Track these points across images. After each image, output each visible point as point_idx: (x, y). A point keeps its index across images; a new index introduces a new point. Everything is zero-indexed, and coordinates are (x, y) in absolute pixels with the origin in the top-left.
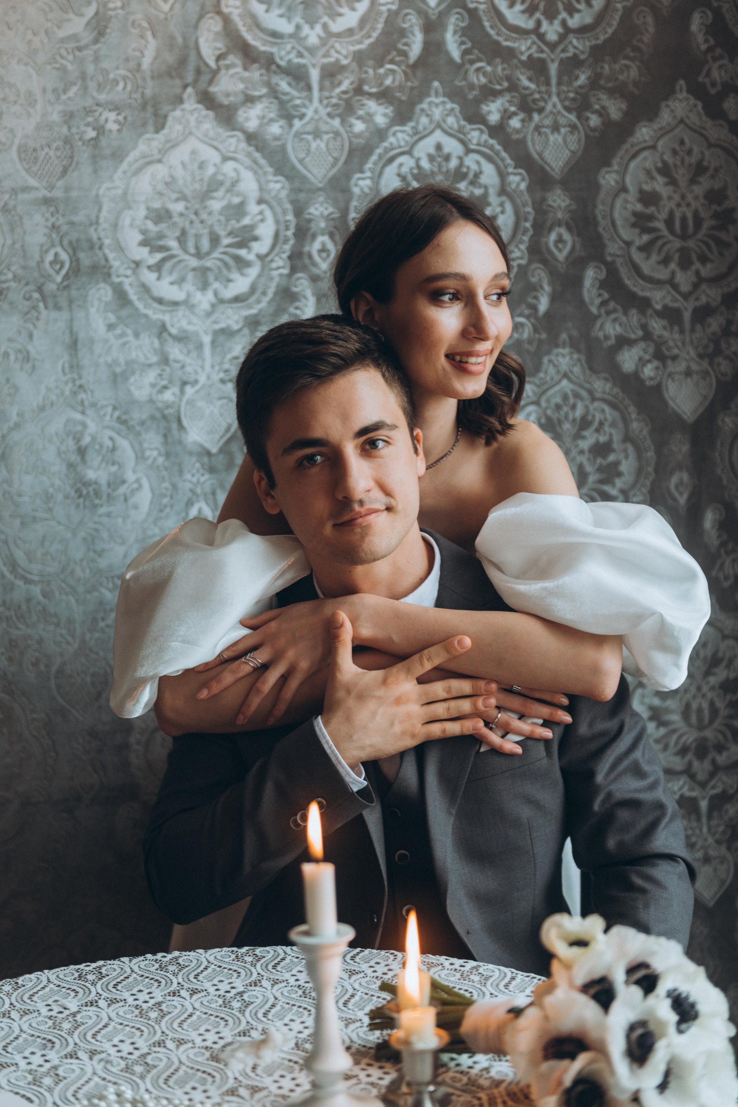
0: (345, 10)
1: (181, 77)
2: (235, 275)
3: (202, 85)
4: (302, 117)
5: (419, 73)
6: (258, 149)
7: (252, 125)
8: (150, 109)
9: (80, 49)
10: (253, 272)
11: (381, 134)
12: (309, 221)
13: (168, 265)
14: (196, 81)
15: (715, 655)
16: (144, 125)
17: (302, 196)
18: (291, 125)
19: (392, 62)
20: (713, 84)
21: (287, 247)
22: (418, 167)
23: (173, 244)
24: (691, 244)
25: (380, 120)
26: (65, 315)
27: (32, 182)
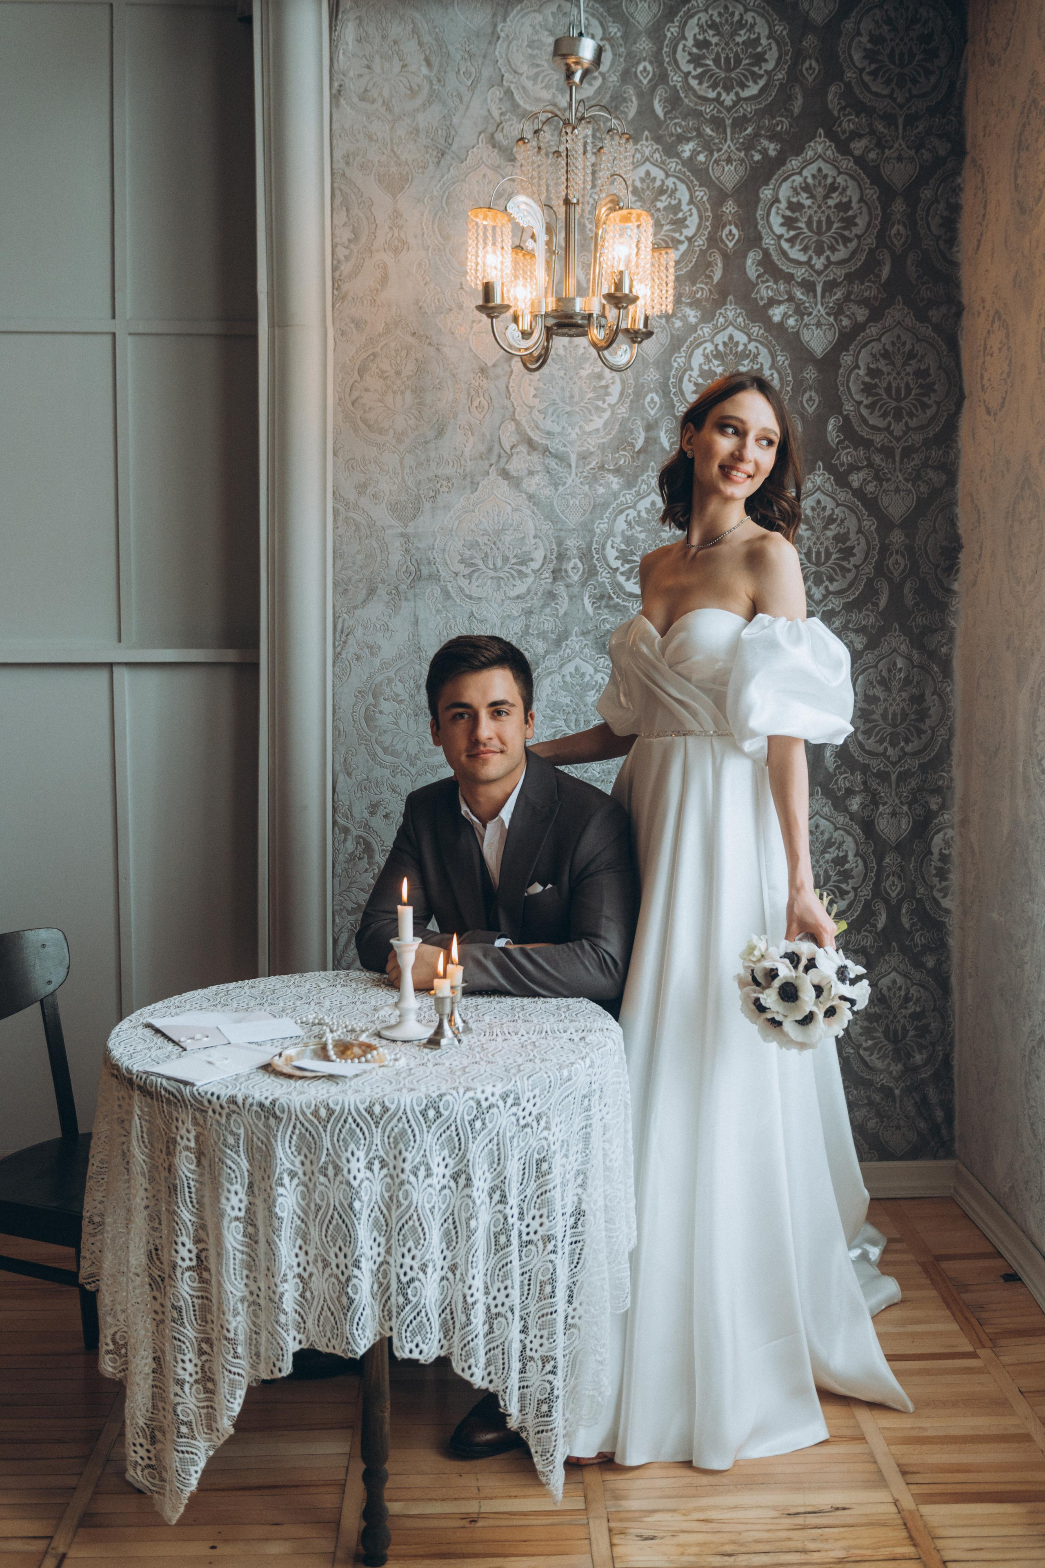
0: (595, 418)
1: (488, 459)
2: (518, 582)
3: (502, 464)
4: (565, 483)
5: (642, 457)
6: (534, 504)
7: (531, 490)
8: (469, 479)
9: (426, 443)
10: (530, 580)
11: (615, 496)
12: (567, 549)
13: (476, 574)
14: (498, 461)
15: (830, 839)
16: (465, 488)
17: (562, 533)
18: (557, 490)
19: (624, 449)
20: (842, 465)
21: (551, 566)
22: (639, 515)
23: (480, 562)
24: (822, 569)
25: (615, 487)
26: (412, 604)
27: (394, 523)
